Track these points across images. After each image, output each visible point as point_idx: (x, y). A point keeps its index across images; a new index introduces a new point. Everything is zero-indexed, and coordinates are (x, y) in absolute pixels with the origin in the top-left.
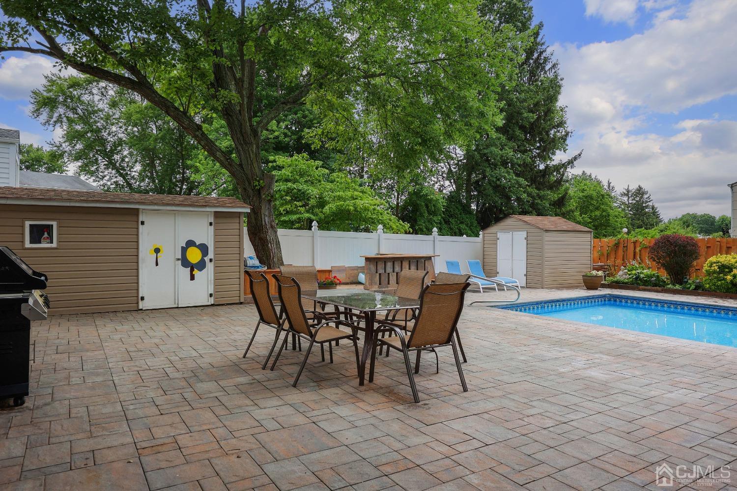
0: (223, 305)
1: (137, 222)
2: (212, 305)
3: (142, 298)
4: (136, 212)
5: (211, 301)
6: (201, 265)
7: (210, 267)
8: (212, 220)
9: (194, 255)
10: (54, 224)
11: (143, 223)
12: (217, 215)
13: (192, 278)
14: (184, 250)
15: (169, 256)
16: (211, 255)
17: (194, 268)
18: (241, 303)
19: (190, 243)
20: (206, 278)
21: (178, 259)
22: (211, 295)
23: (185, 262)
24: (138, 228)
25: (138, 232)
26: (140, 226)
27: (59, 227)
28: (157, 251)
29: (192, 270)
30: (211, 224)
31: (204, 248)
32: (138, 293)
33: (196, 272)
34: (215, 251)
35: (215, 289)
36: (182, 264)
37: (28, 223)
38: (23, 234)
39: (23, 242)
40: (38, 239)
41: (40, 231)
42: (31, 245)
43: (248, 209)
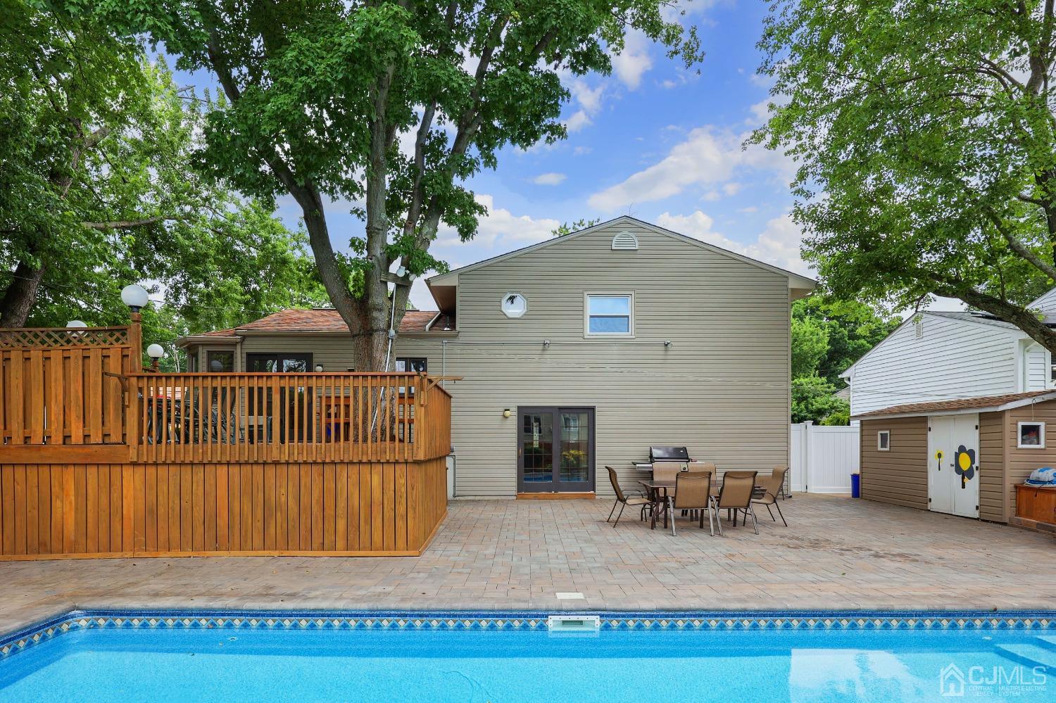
0: (987, 521)
1: (926, 428)
2: (978, 519)
3: (930, 500)
4: (925, 420)
5: (976, 514)
6: (970, 473)
7: (976, 474)
8: (977, 423)
9: (965, 463)
10: (889, 432)
11: (930, 429)
12: (981, 416)
13: (963, 486)
14: (957, 455)
15: (948, 459)
16: (977, 463)
17: (966, 474)
18: (1005, 524)
19: (962, 449)
20: (973, 484)
21: (952, 465)
22: (977, 508)
23: (958, 469)
24: (926, 434)
25: (927, 437)
26: (929, 432)
27: (890, 435)
28: (940, 455)
29: (963, 478)
30: (977, 427)
31: (971, 454)
32: (927, 494)
33: (966, 480)
34: (980, 458)
35: (980, 501)
36: (956, 471)
37: (879, 432)
38: (877, 440)
39: (876, 446)
40: (883, 445)
41: (884, 437)
42: (880, 449)
43: (1002, 408)
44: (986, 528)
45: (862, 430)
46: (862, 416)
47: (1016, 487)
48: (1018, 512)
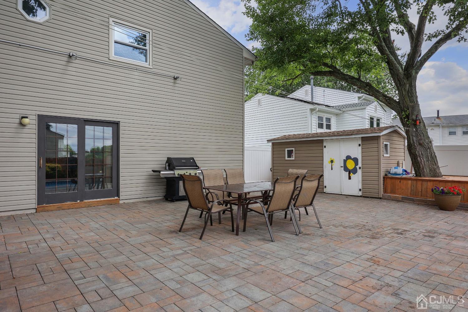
0: (368, 197)
1: (323, 146)
2: (361, 196)
3: (325, 187)
4: (322, 141)
5: (360, 194)
6: (354, 171)
7: (359, 172)
8: (360, 143)
9: (351, 165)
10: (293, 149)
11: (325, 147)
12: (363, 139)
13: (350, 178)
14: (345, 161)
15: (339, 163)
16: (360, 165)
17: (351, 172)
18: (381, 198)
19: (348, 157)
20: (357, 178)
21: (341, 167)
22: (360, 190)
23: (346, 169)
24: (323, 150)
25: (323, 151)
26: (324, 148)
27: (295, 151)
28: (332, 161)
29: (349, 174)
30: (360, 145)
31: (356, 160)
32: (323, 184)
33: (352, 175)
34: (362, 162)
35: (362, 186)
36: (344, 170)
37: (286, 149)
38: (285, 154)
39: (285, 157)
40: (289, 156)
41: (290, 153)
42: (287, 158)
43: (381, 134)
44: (367, 201)
45: (273, 148)
46: (274, 140)
47: (384, 178)
48: (385, 191)
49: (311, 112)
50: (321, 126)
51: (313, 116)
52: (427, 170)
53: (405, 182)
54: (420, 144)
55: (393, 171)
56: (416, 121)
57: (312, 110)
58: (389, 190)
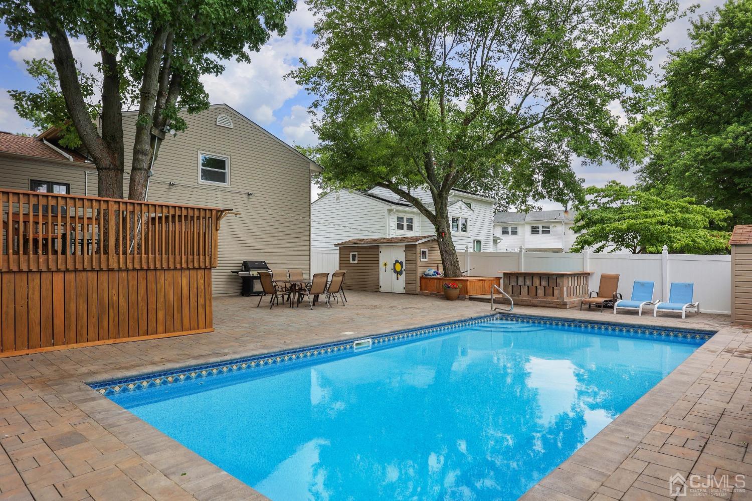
1: (379, 251)
2: (405, 294)
3: (381, 286)
4: (378, 247)
5: (404, 292)
6: (400, 273)
7: (404, 273)
8: (404, 249)
9: (398, 268)
10: (357, 253)
12: (407, 246)
13: (398, 279)
14: (394, 265)
15: (390, 266)
16: (404, 268)
17: (398, 273)
18: (417, 294)
19: (397, 261)
20: (402, 278)
21: (392, 269)
22: (404, 288)
23: (395, 271)
25: (379, 256)
26: (380, 253)
27: (358, 255)
28: (385, 265)
29: (397, 275)
30: (404, 251)
31: (401, 263)
32: (379, 284)
33: (399, 276)
34: (406, 265)
35: (406, 285)
37: (352, 253)
38: (350, 257)
39: (350, 260)
40: (354, 259)
41: (354, 256)
42: (351, 262)
43: (417, 243)
44: (410, 296)
45: (340, 252)
46: (342, 244)
47: (420, 278)
48: (421, 289)
49: (389, 213)
50: (400, 227)
51: (390, 217)
52: (450, 272)
53: (433, 281)
54: (446, 252)
55: (427, 272)
56: (442, 233)
57: (390, 211)
58: (423, 287)
